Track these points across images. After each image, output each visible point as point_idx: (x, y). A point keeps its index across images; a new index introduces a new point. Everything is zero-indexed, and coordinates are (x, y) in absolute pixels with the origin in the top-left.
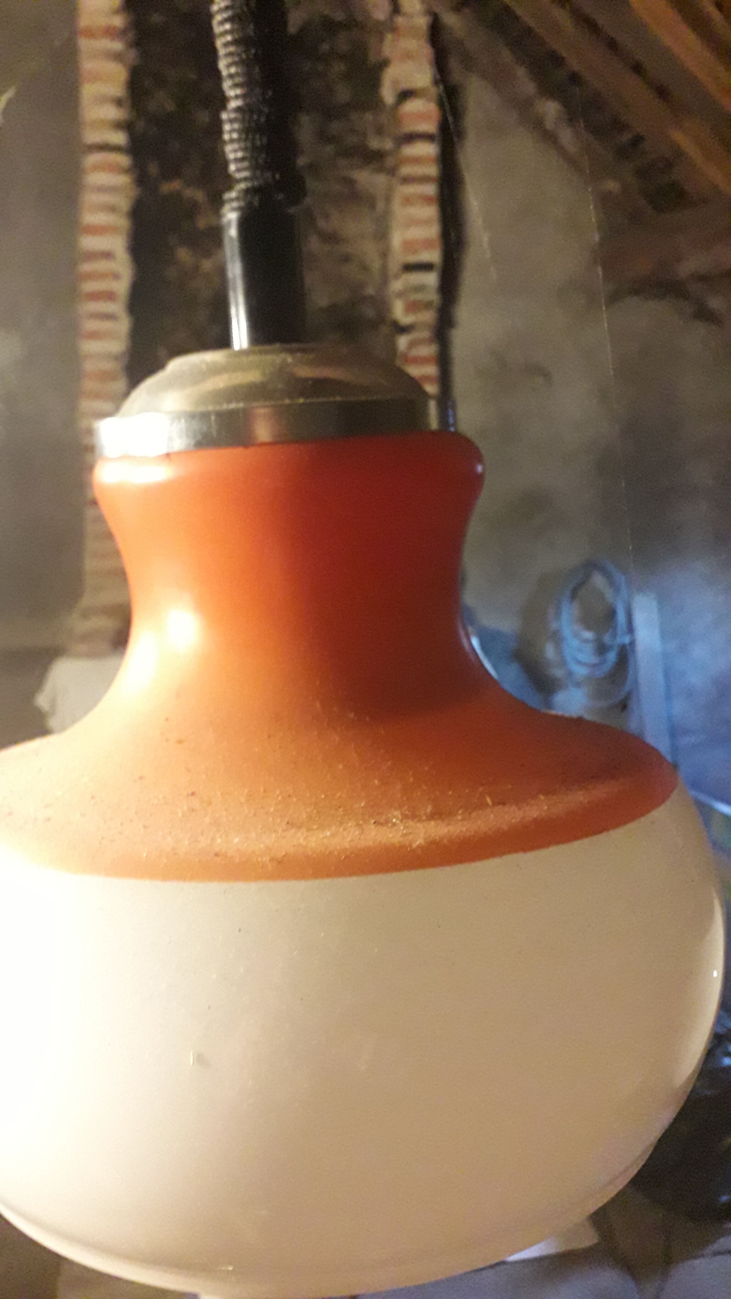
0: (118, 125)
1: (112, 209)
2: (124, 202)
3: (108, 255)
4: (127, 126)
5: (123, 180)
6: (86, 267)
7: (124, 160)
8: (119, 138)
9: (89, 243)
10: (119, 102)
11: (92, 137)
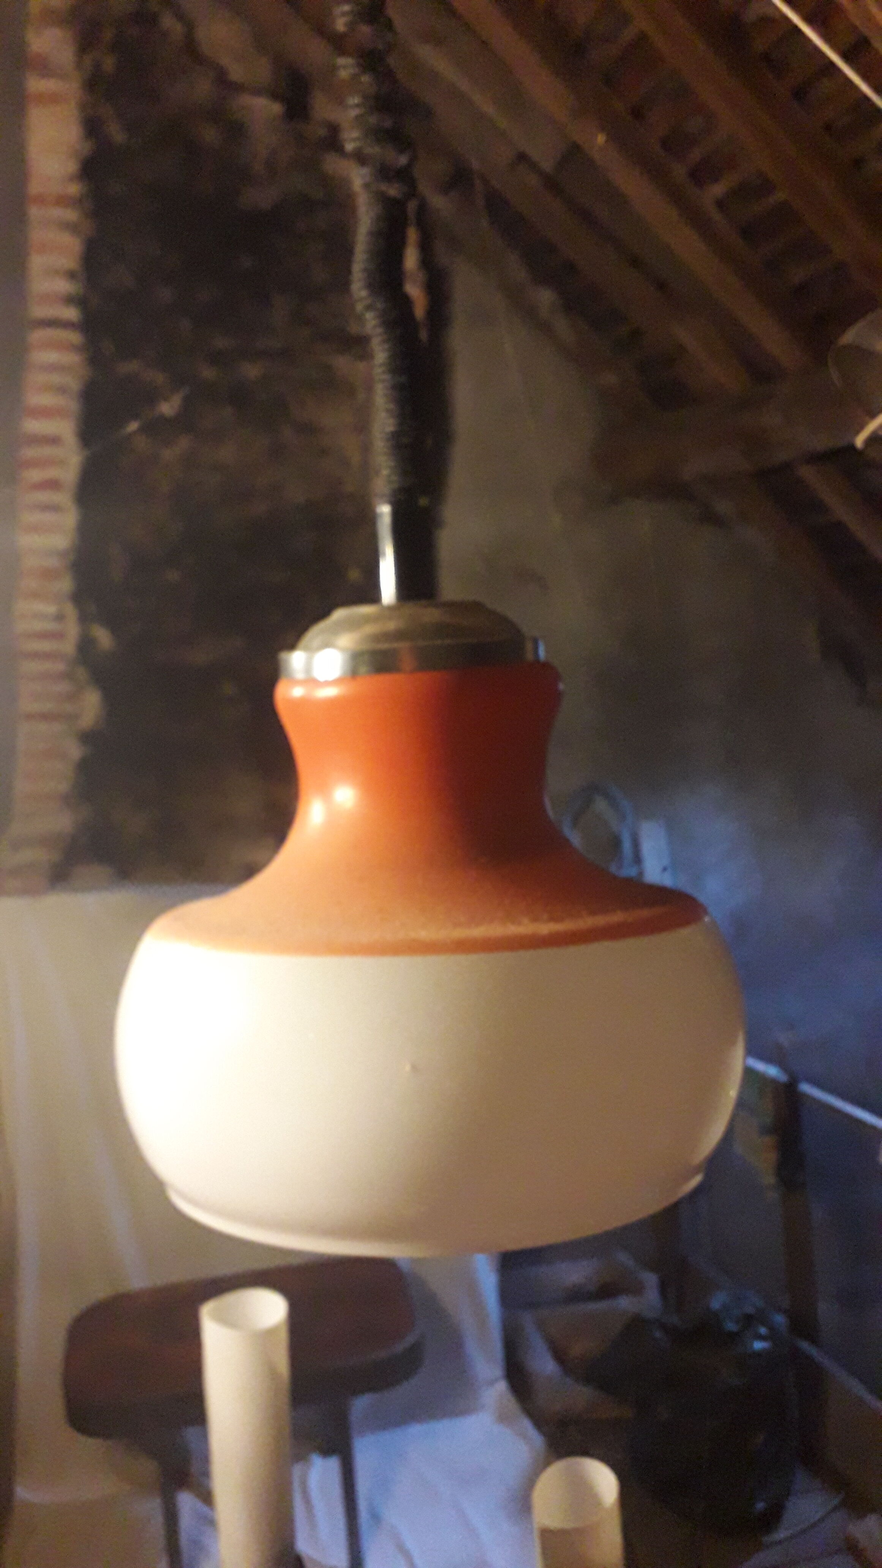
0: (69, 300)
1: (62, 390)
2: (74, 384)
3: (54, 441)
4: (79, 301)
5: (73, 359)
6: (30, 452)
7: (75, 337)
8: (71, 313)
9: (33, 426)
10: (71, 275)
11: (39, 311)
